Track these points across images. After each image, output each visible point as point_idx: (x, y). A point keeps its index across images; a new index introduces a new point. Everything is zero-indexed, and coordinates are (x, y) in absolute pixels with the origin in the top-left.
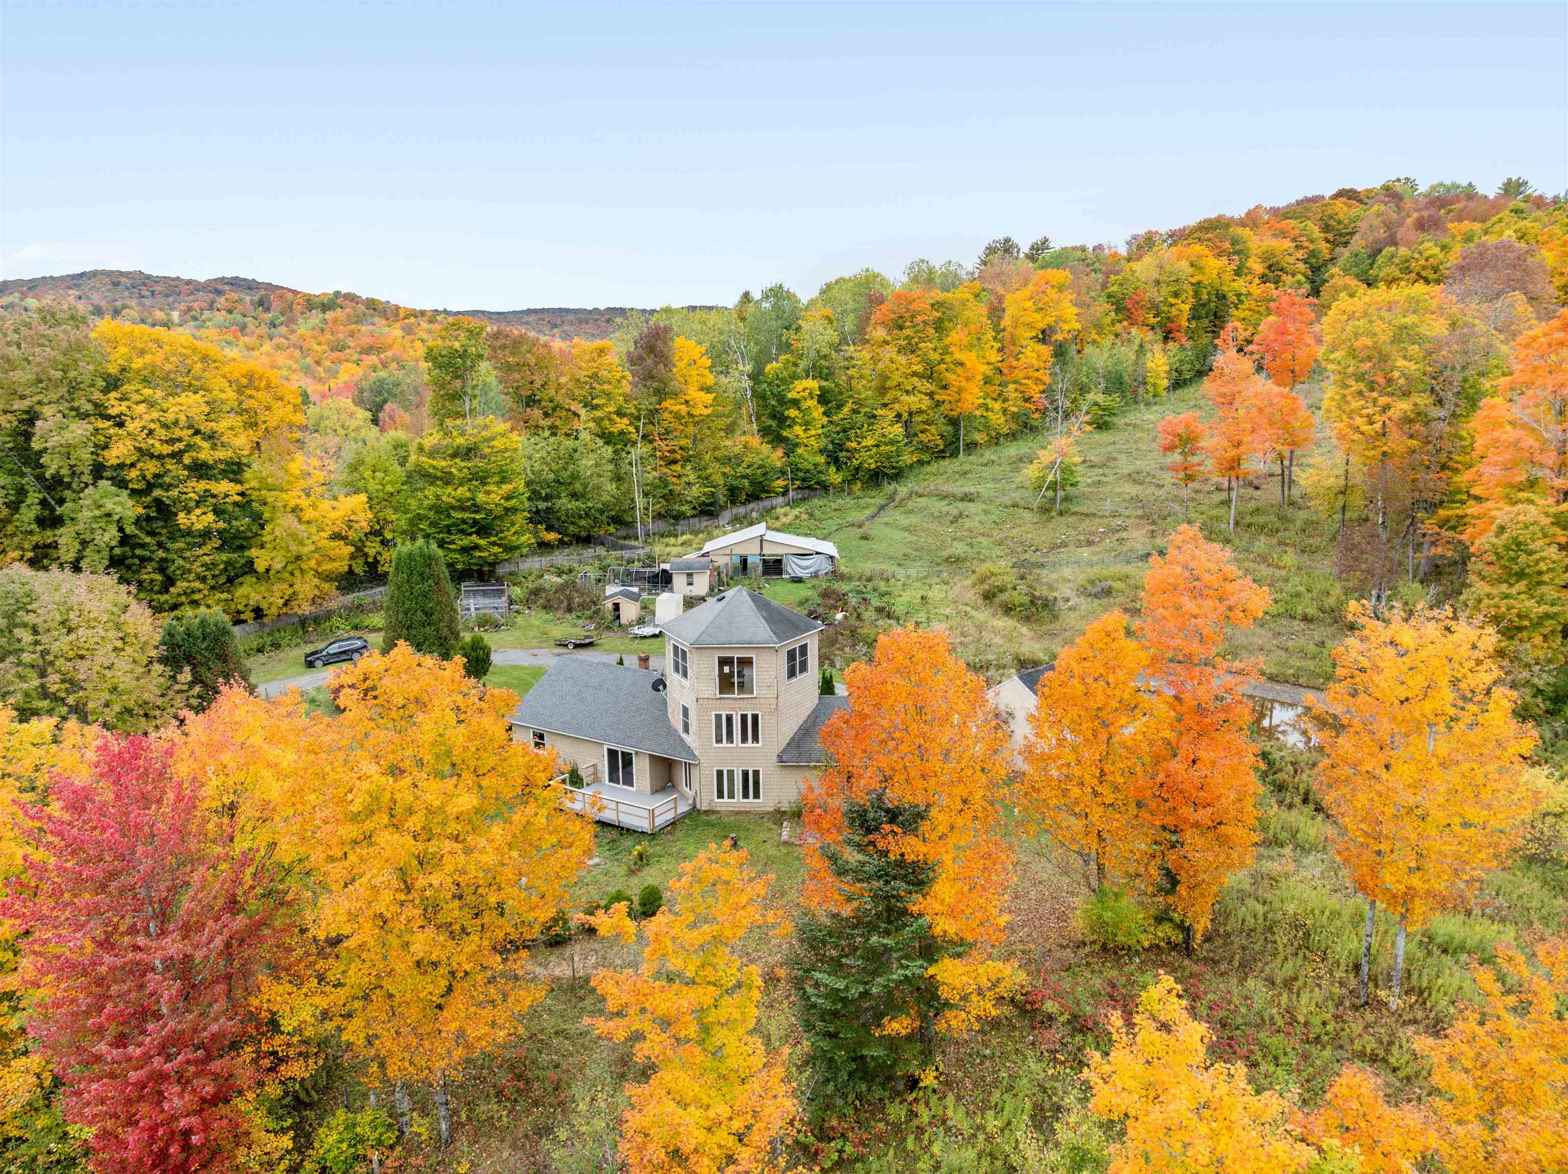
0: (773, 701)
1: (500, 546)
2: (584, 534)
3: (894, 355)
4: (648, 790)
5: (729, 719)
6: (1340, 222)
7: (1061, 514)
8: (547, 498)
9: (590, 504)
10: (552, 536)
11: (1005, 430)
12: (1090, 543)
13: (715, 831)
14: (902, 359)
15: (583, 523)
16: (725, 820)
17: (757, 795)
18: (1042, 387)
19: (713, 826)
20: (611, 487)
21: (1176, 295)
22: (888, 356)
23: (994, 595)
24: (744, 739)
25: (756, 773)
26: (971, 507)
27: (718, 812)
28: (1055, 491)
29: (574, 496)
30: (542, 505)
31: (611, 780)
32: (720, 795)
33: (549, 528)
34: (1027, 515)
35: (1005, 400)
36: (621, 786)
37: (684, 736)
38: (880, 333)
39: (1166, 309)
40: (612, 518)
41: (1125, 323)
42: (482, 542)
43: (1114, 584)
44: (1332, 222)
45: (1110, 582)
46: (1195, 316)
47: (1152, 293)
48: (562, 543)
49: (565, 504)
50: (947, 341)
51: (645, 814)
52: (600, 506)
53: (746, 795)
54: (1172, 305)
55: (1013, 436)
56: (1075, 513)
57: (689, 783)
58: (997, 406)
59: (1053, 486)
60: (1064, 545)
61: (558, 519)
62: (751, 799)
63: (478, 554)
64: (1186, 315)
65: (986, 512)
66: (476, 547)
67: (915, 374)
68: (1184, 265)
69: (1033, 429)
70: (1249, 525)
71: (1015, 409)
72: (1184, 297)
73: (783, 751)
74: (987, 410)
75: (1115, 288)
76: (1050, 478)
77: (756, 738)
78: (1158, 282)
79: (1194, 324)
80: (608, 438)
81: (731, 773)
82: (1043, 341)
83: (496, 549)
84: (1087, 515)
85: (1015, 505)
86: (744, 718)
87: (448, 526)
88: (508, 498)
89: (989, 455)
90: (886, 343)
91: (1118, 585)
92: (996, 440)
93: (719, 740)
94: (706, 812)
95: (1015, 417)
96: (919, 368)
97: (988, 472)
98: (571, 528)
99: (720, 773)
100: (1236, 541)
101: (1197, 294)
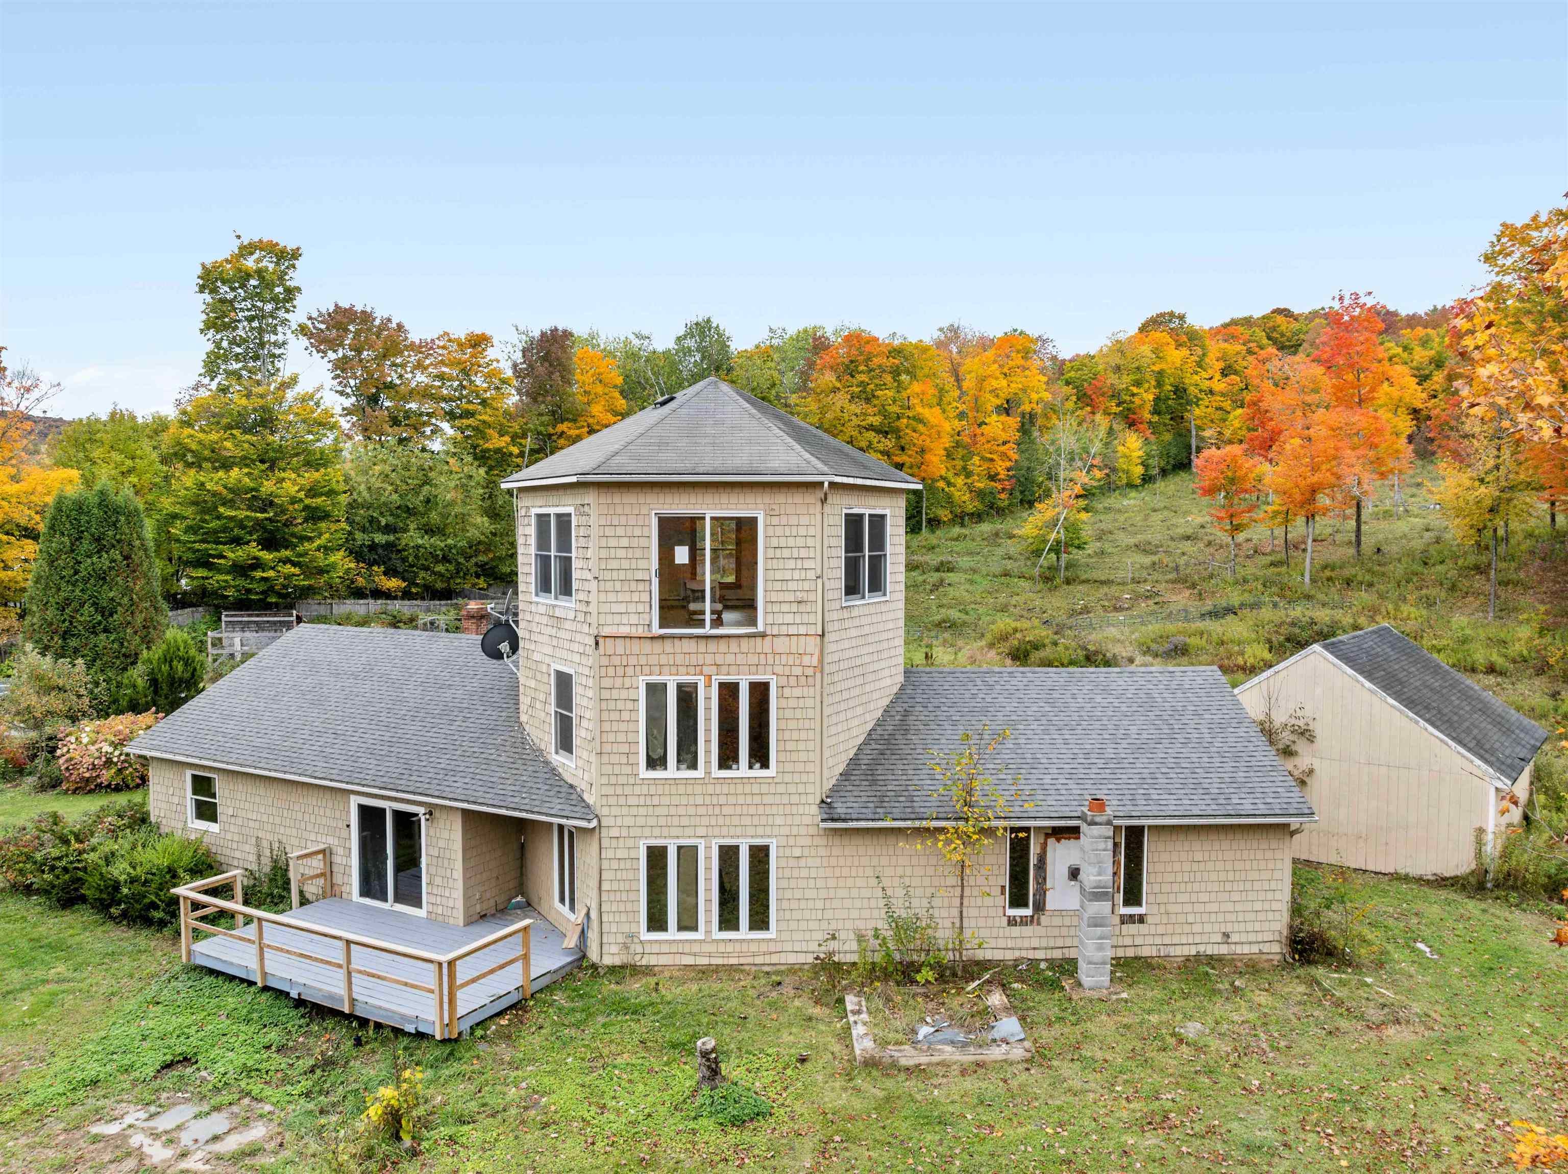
0: (812, 645)
1: (294, 564)
2: (439, 585)
3: (846, 404)
4: (459, 917)
5: (687, 697)
6: (1282, 335)
7: (1068, 582)
8: (389, 529)
9: (450, 541)
10: (393, 583)
11: (970, 508)
12: (1116, 609)
13: (640, 1028)
14: (855, 408)
15: (440, 568)
16: (671, 992)
17: (760, 921)
18: (1008, 464)
19: (636, 1011)
20: (482, 521)
21: (1138, 384)
22: (839, 405)
23: (1026, 655)
24: (728, 757)
25: (760, 855)
26: (951, 577)
27: (648, 971)
28: (1057, 553)
29: (429, 530)
30: (380, 538)
31: (366, 891)
32: (657, 921)
33: (390, 572)
34: (1022, 583)
35: (968, 474)
36: (390, 905)
37: (558, 759)
38: (829, 378)
39: (1128, 398)
40: (482, 566)
41: (1089, 409)
42: (266, 556)
43: (1188, 640)
44: (1275, 335)
45: (1181, 638)
46: (1156, 411)
47: (1112, 379)
48: (407, 595)
49: (413, 537)
50: (904, 394)
51: (428, 977)
52: (464, 543)
53: (728, 920)
54: (1133, 395)
55: (978, 517)
56: (1086, 581)
57: (569, 896)
58: (960, 481)
59: (1056, 549)
60: (1086, 610)
61: (404, 560)
62: (744, 932)
63: (258, 574)
64: (1149, 406)
65: (971, 582)
66: (258, 564)
67: (871, 428)
68: (1146, 350)
69: (1001, 512)
70: (1329, 579)
71: (980, 485)
72: (1146, 385)
73: (835, 790)
74: (949, 484)
75: (1072, 374)
76: (1053, 536)
77: (760, 755)
78: (1118, 369)
79: (1156, 418)
80: (482, 457)
81: (688, 855)
82: (1007, 412)
83: (289, 569)
84: (1103, 583)
85: (1006, 574)
86: (729, 691)
87: (215, 532)
88: (312, 492)
89: (957, 530)
90: (835, 390)
91: (1193, 641)
92: (960, 518)
93: (656, 761)
94: (613, 970)
95: (980, 494)
96: (876, 420)
97: (959, 546)
98: (422, 574)
99: (657, 857)
100: (1321, 597)
101: (1159, 385)
